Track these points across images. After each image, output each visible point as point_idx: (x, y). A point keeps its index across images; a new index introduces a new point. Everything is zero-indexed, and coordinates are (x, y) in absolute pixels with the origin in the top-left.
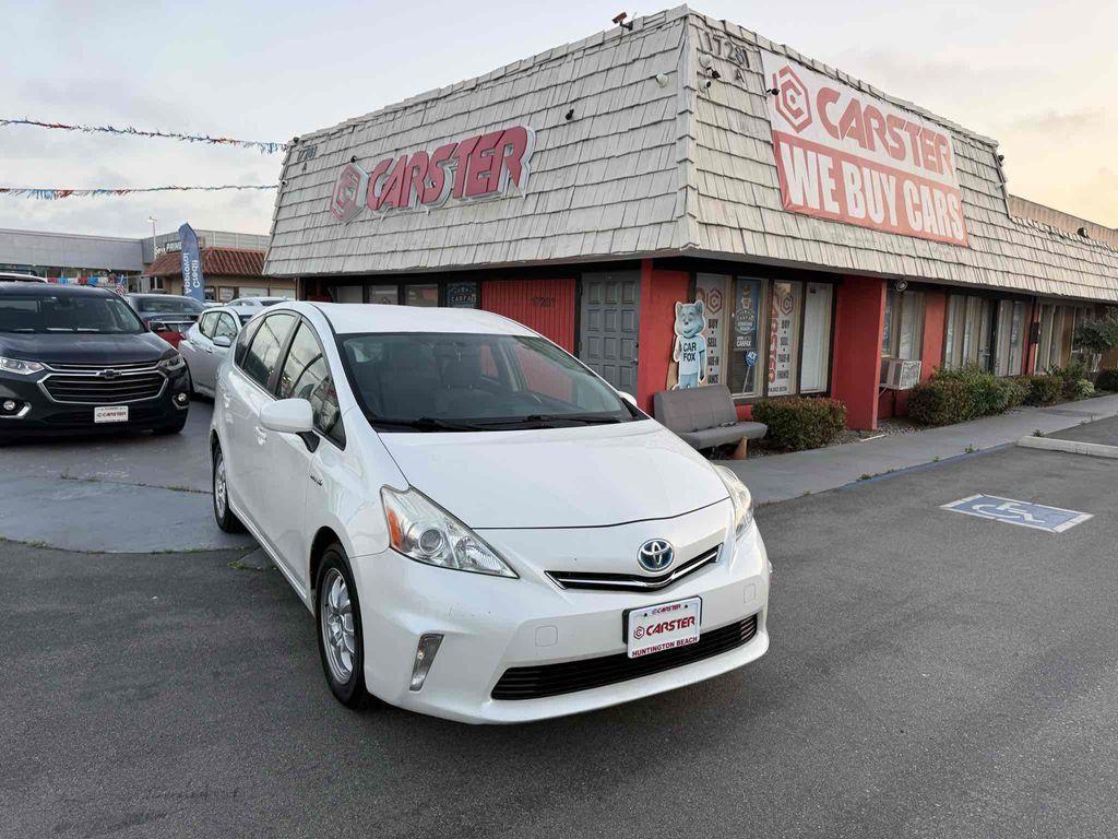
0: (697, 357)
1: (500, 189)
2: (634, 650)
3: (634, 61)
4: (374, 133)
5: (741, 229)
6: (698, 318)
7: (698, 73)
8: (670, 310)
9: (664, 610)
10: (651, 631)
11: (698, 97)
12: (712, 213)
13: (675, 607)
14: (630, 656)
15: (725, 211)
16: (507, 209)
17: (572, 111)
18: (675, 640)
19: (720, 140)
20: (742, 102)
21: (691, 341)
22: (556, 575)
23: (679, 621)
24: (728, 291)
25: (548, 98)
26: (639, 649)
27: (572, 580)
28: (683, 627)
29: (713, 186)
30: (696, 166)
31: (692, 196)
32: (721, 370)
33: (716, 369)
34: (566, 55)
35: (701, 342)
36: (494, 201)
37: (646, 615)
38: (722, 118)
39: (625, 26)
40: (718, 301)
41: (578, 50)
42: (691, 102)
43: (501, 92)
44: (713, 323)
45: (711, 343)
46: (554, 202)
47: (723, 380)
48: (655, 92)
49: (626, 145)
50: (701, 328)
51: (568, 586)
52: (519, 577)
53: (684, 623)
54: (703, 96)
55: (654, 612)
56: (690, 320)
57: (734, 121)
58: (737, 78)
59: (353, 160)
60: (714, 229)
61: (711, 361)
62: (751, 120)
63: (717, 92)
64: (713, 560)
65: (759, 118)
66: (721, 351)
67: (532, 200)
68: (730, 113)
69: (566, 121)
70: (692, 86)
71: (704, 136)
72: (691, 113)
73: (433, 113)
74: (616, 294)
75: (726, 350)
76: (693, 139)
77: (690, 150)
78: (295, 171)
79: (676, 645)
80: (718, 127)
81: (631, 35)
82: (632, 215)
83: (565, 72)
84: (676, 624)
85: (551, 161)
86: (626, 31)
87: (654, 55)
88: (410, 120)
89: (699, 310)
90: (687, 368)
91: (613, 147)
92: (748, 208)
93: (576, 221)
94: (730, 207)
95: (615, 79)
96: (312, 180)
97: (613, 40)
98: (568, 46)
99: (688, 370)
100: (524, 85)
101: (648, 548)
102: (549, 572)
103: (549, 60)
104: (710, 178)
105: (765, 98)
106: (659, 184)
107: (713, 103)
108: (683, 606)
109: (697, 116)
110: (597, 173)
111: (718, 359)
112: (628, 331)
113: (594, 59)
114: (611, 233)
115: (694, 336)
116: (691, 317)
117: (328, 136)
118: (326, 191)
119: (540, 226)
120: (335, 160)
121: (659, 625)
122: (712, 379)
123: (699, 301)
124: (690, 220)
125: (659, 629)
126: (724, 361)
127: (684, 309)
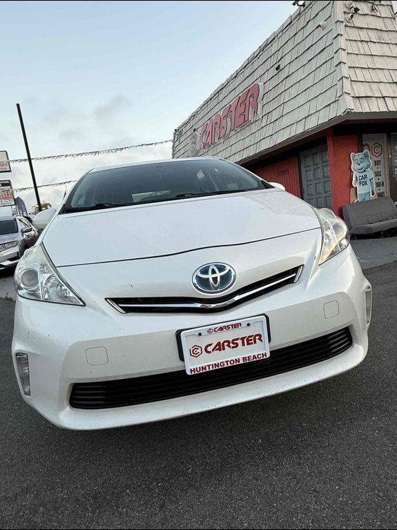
0: (368, 182)
1: (250, 119)
2: (192, 368)
3: (308, 23)
4: (201, 115)
5: (384, 97)
6: (366, 160)
7: (344, 12)
8: (348, 159)
9: (221, 329)
10: (210, 349)
11: (346, 26)
12: (362, 90)
13: (236, 326)
14: (189, 373)
15: (371, 89)
16: (254, 128)
17: (279, 66)
18: (240, 357)
19: (364, 48)
20: (379, 24)
21: (364, 174)
22: (117, 301)
23: (243, 339)
24: (385, 142)
25: (268, 64)
26: (198, 366)
27: (131, 305)
28: (248, 344)
29: (360, 75)
30: (347, 65)
31: (346, 83)
32: (385, 189)
33: (382, 189)
34: (274, 39)
35: (370, 174)
36: (249, 126)
37: (200, 334)
38: (364, 35)
39: (300, 6)
40: (379, 150)
41: (279, 33)
42: (341, 29)
43: (247, 72)
44: (377, 163)
45: (377, 174)
46: (275, 115)
47: (387, 194)
48: (320, 33)
49: (307, 69)
50: (369, 166)
51: (128, 310)
52: (84, 305)
53: (249, 340)
54: (349, 25)
55: (209, 331)
56: (361, 162)
57: (373, 36)
58: (373, 10)
59: (194, 130)
60: (364, 100)
61: (378, 185)
62: (386, 33)
63: (358, 21)
64: (291, 281)
65: (390, 31)
66: (384, 178)
67: (265, 118)
68: (370, 32)
69: (276, 72)
70: (340, 20)
71: (353, 48)
72: (341, 35)
73: (221, 96)
74: (318, 159)
75: (388, 177)
76: (344, 50)
77: (343, 56)
78: (177, 143)
79: (241, 362)
80: (362, 41)
81: (305, 10)
82: (314, 106)
83: (275, 47)
84: (240, 342)
85: (272, 95)
86: (302, 8)
87: (318, 14)
88: (214, 103)
89: (366, 156)
90: (361, 190)
91: (300, 74)
92: (387, 85)
93: (286, 121)
94: (374, 86)
95: (299, 38)
96: (182, 145)
97: (296, 18)
98: (274, 33)
99: (363, 191)
100: (257, 63)
101: (205, 271)
102: (110, 299)
103: (266, 45)
104: (358, 71)
105: (394, 18)
106: (327, 84)
107: (358, 28)
108: (244, 325)
109: (345, 36)
110: (294, 91)
111: (383, 183)
112: (328, 177)
113: (288, 33)
114: (304, 120)
115: (364, 171)
116: (362, 160)
117: (186, 124)
118: (187, 148)
119: (269, 130)
120: (189, 133)
121: (219, 343)
122: (380, 195)
123: (366, 151)
124: (346, 96)
125: (220, 347)
126: (387, 183)
127: (356, 157)
